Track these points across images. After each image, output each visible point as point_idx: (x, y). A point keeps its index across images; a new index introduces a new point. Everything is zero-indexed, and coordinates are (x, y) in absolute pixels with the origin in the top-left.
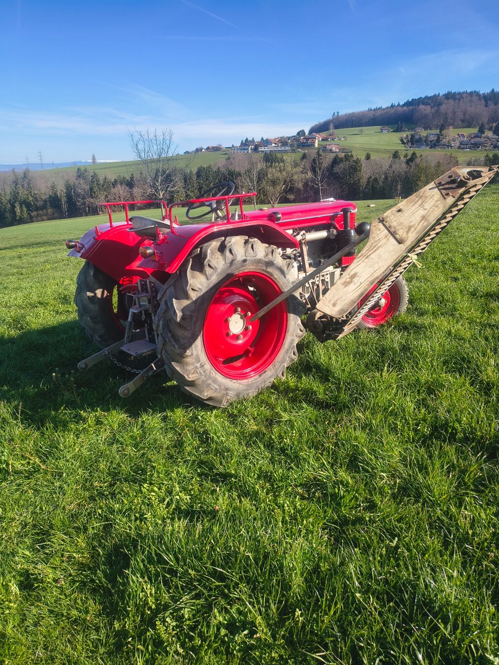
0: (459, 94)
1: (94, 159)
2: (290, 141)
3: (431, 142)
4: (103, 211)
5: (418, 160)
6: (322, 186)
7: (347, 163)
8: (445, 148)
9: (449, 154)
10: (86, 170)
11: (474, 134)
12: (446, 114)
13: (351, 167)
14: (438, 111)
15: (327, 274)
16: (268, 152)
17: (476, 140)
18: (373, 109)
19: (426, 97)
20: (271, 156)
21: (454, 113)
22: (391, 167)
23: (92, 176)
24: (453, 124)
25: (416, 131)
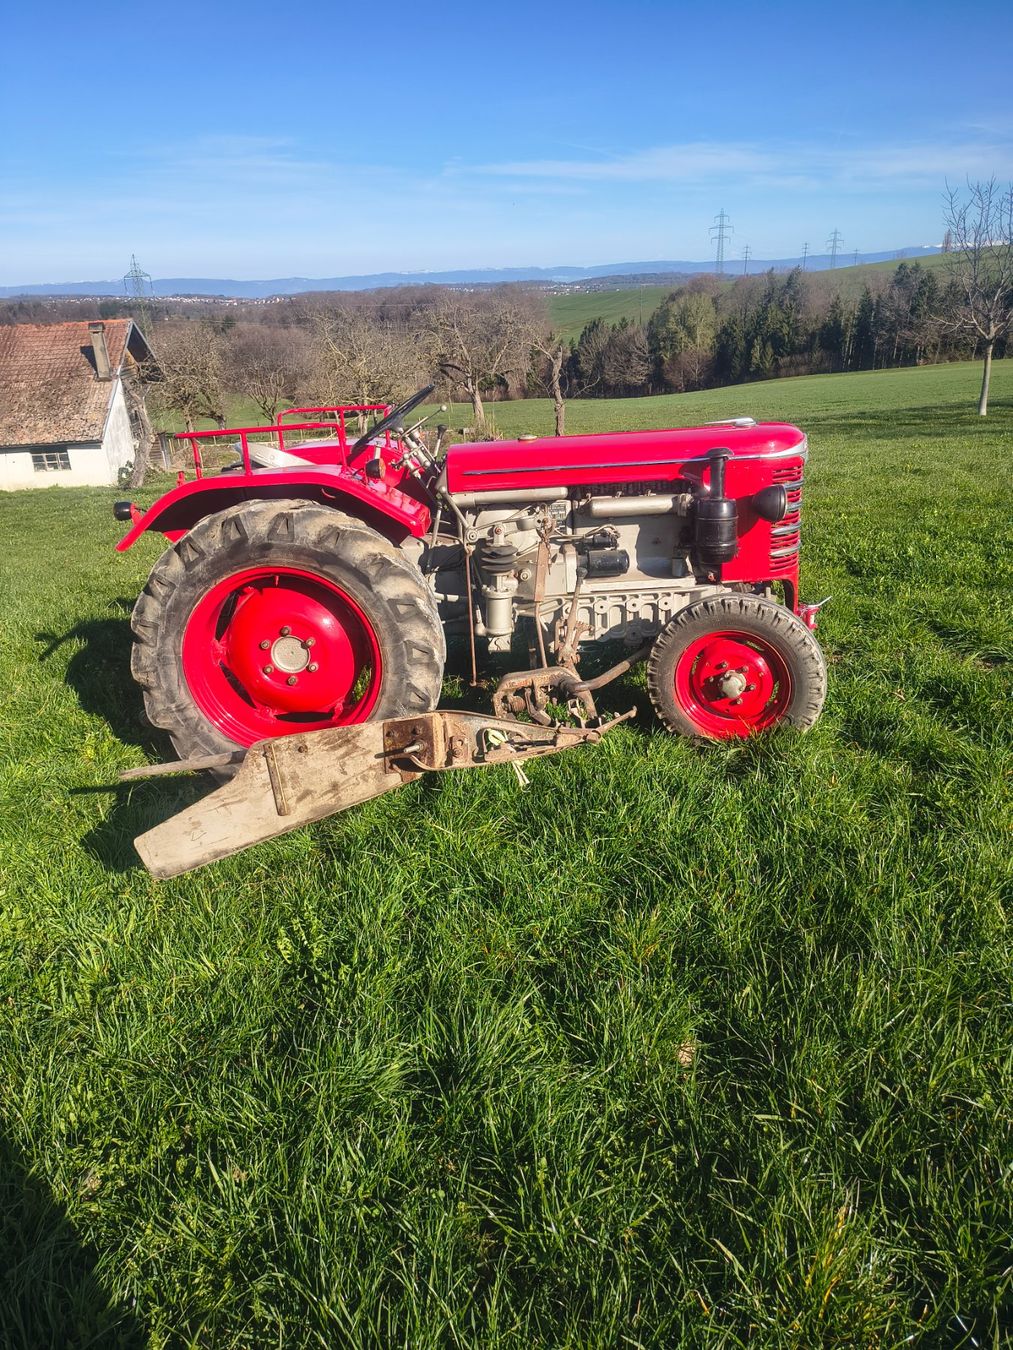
1: (947, 241)
4: (926, 358)
10: (916, 268)
23: (923, 282)
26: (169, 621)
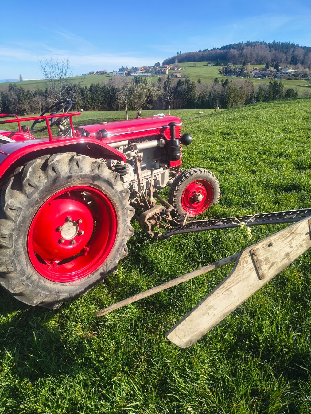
0: (254, 43)
1: (21, 78)
2: (150, 69)
3: (237, 72)
4: (27, 113)
5: (229, 84)
6: (170, 99)
7: (187, 84)
8: (245, 77)
9: (248, 81)
10: (15, 85)
11: (263, 68)
12: (247, 55)
13: (188, 88)
14: (241, 54)
15: (158, 175)
16: (137, 76)
17: (264, 72)
18: (202, 50)
19: (234, 44)
20: (139, 78)
21: (251, 55)
22: (213, 88)
23: (19, 89)
24: (250, 62)
25: (228, 65)
26: (19, 230)
